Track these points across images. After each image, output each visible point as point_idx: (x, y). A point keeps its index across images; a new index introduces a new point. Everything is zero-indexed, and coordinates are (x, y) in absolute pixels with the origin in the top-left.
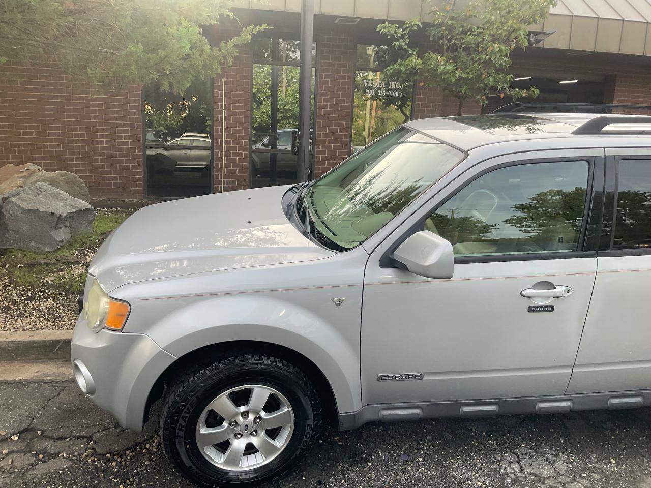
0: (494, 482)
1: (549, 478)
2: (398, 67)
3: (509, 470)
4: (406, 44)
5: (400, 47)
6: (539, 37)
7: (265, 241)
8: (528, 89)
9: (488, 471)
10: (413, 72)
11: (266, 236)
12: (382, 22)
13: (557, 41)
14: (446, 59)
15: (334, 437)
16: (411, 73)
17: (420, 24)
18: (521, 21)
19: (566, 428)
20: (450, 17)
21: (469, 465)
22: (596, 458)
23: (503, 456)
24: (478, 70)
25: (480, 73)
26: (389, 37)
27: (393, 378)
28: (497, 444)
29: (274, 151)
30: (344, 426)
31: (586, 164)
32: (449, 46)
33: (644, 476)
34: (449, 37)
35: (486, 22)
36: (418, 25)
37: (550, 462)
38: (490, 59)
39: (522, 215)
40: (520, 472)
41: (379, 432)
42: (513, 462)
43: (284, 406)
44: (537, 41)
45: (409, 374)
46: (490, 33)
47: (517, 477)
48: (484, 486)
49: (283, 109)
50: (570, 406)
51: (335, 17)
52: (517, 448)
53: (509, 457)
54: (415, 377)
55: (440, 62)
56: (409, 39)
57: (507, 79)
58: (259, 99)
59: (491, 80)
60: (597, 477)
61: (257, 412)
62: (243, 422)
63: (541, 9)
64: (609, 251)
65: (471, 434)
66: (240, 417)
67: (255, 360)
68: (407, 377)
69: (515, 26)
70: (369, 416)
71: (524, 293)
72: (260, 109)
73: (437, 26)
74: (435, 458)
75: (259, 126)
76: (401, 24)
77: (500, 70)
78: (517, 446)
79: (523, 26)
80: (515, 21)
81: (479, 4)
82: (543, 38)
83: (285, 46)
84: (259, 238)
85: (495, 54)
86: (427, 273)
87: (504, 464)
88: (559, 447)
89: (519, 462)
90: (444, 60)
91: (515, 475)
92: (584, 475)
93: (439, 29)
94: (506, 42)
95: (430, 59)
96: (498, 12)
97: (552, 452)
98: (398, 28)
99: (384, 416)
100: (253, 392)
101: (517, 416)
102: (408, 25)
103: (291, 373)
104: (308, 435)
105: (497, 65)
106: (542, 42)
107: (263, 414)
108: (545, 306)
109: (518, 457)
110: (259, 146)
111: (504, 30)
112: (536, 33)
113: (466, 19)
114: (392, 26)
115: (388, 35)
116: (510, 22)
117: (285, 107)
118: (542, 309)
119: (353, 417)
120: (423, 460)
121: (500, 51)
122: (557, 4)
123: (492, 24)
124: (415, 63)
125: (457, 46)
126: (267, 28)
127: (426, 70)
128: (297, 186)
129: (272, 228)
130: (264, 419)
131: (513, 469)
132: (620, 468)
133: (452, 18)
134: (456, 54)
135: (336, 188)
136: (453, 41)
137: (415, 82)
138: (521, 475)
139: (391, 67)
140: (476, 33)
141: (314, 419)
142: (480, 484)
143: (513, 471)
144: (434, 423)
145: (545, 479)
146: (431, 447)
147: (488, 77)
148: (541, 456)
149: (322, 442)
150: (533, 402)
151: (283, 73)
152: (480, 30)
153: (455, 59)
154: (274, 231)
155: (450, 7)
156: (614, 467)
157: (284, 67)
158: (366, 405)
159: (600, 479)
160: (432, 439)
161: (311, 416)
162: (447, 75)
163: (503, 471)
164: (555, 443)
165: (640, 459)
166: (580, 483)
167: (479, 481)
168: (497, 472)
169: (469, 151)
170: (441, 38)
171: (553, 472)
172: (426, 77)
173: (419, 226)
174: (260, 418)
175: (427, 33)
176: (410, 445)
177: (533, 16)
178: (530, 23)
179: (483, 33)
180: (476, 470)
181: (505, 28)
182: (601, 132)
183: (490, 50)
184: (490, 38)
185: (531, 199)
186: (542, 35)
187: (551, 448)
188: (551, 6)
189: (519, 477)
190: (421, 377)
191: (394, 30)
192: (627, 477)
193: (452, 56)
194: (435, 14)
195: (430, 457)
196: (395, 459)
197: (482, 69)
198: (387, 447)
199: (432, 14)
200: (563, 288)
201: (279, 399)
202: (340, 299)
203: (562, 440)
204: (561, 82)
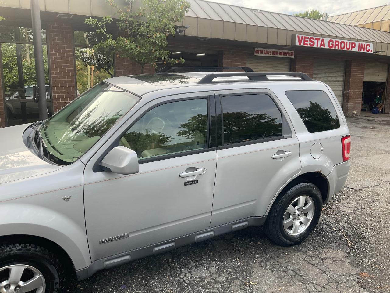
0: (177, 288)
1: (207, 277)
2: (101, 45)
3: (185, 278)
4: (105, 31)
5: (101, 33)
6: (182, 29)
7: (18, 162)
8: (179, 59)
9: (174, 282)
10: (111, 48)
11: (19, 159)
12: (88, 17)
13: (191, 32)
14: (130, 41)
15: (77, 286)
16: (110, 49)
17: (112, 20)
18: (170, 19)
19: (213, 246)
20: (129, 16)
21: (163, 281)
22: (230, 260)
23: (181, 271)
24: (150, 48)
25: (151, 50)
26: (93, 27)
27: (110, 241)
28: (178, 265)
29: (23, 100)
30: (81, 278)
31: (206, 100)
32: (131, 33)
33: (254, 264)
34: (131, 28)
35: (151, 20)
36: (111, 20)
37: (207, 268)
38: (155, 41)
39: (185, 130)
40: (191, 278)
41: (107, 275)
42: (187, 273)
43: (36, 274)
44: (181, 32)
45: (119, 235)
46: (154, 26)
47: (190, 282)
48: (172, 292)
49: (29, 72)
50: (213, 234)
51: (57, 13)
52: (188, 265)
53: (184, 270)
54: (123, 237)
55: (127, 43)
56: (106, 28)
57: (166, 53)
58: (11, 66)
59: (158, 53)
60: (231, 270)
61: (16, 284)
62: (7, 292)
63: (180, 13)
64: (222, 146)
65: (163, 262)
66: (4, 289)
67: (10, 248)
68: (119, 238)
69: (167, 23)
70: (97, 267)
71: (181, 175)
72: (12, 73)
73: (123, 21)
74: (142, 282)
75: (12, 84)
76: (100, 19)
77: (162, 48)
78: (188, 263)
79: (172, 23)
80: (166, 20)
81: (146, 9)
82: (184, 30)
83: (26, 31)
84: (13, 161)
85: (158, 38)
86: (124, 172)
87: (182, 275)
88: (211, 258)
89: (190, 272)
90: (129, 41)
91: (189, 280)
92: (225, 271)
93: (124, 23)
94: (163, 31)
95: (120, 41)
96: (157, 14)
97: (207, 262)
98: (98, 21)
99: (106, 265)
100: (11, 270)
101: (188, 245)
102: (104, 20)
103: (38, 252)
104: (56, 290)
105: (160, 45)
106: (183, 32)
107: (21, 283)
108: (193, 181)
109: (190, 270)
110: (12, 98)
111: (161, 25)
112: (180, 27)
113: (140, 17)
114: (95, 20)
115: (92, 25)
116: (164, 20)
117: (30, 71)
118: (191, 183)
119: (86, 270)
120: (136, 285)
121: (161, 37)
122: (188, 11)
123: (154, 21)
124: (112, 43)
125: (136, 33)
126: (4, 19)
127: (119, 47)
128: (35, 124)
129: (21, 154)
130: (22, 286)
131: (187, 277)
132: (242, 263)
133: (132, 17)
134: (136, 38)
135: (63, 123)
136: (133, 31)
137: (114, 54)
138: (192, 280)
139: (97, 45)
140: (146, 26)
141: (59, 279)
142: (169, 291)
143: (187, 279)
144: (141, 261)
145: (205, 278)
146: (140, 276)
147: (156, 52)
148: (202, 265)
149: (68, 290)
150: (193, 236)
151: (27, 49)
152: (148, 24)
153: (136, 41)
154: (23, 155)
155: (129, 10)
156: (239, 263)
157: (27, 45)
158: (95, 261)
159: (233, 271)
160: (140, 271)
161: (57, 276)
162: (132, 50)
163: (182, 280)
164: (209, 256)
165: (251, 255)
166: (223, 276)
167: (169, 290)
168: (179, 281)
169: (142, 95)
170: (126, 28)
171: (209, 273)
172: (120, 52)
173: (116, 143)
174: (19, 287)
175: (117, 25)
176: (127, 278)
177: (176, 17)
178: (175, 21)
179: (150, 26)
180: (167, 283)
181: (162, 24)
182: (212, 82)
183: (155, 36)
184: (154, 29)
185: (188, 120)
186: (183, 28)
187: (207, 260)
188: (186, 12)
189: (191, 281)
190: (128, 236)
191: (96, 23)
192: (245, 267)
193: (134, 39)
194: (121, 14)
195: (140, 282)
196: (118, 289)
197: (152, 47)
198: (112, 283)
199: (119, 13)
200: (201, 170)
201: (32, 270)
202: (68, 197)
203: (212, 254)
204: (197, 55)
